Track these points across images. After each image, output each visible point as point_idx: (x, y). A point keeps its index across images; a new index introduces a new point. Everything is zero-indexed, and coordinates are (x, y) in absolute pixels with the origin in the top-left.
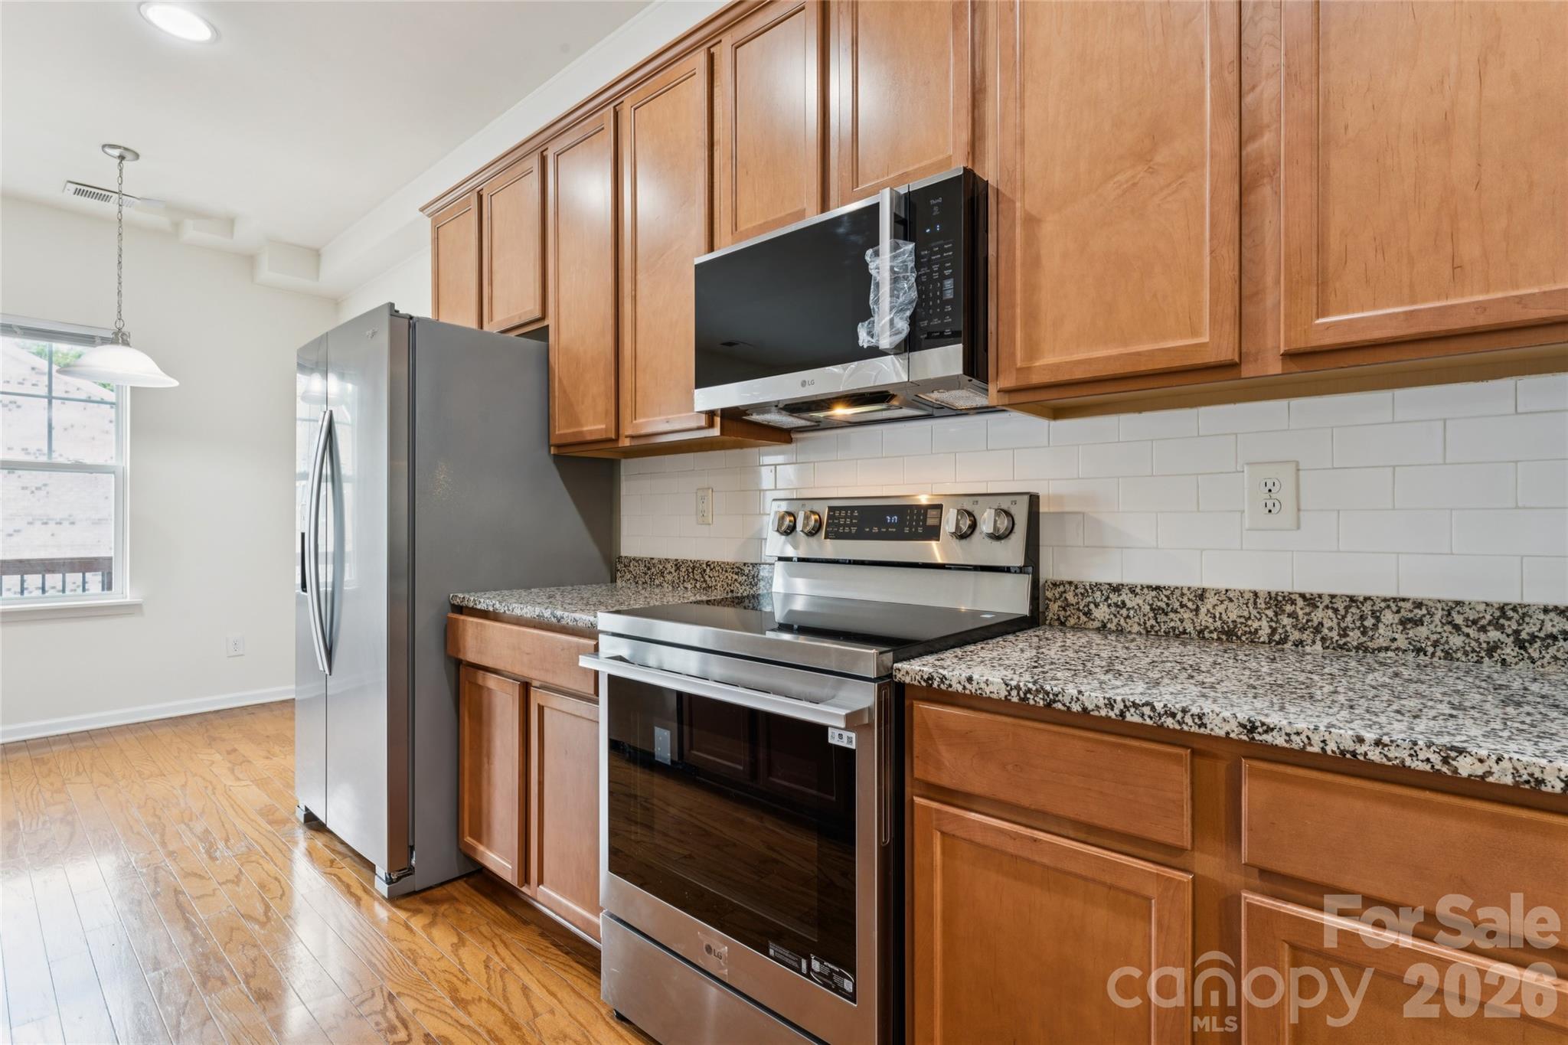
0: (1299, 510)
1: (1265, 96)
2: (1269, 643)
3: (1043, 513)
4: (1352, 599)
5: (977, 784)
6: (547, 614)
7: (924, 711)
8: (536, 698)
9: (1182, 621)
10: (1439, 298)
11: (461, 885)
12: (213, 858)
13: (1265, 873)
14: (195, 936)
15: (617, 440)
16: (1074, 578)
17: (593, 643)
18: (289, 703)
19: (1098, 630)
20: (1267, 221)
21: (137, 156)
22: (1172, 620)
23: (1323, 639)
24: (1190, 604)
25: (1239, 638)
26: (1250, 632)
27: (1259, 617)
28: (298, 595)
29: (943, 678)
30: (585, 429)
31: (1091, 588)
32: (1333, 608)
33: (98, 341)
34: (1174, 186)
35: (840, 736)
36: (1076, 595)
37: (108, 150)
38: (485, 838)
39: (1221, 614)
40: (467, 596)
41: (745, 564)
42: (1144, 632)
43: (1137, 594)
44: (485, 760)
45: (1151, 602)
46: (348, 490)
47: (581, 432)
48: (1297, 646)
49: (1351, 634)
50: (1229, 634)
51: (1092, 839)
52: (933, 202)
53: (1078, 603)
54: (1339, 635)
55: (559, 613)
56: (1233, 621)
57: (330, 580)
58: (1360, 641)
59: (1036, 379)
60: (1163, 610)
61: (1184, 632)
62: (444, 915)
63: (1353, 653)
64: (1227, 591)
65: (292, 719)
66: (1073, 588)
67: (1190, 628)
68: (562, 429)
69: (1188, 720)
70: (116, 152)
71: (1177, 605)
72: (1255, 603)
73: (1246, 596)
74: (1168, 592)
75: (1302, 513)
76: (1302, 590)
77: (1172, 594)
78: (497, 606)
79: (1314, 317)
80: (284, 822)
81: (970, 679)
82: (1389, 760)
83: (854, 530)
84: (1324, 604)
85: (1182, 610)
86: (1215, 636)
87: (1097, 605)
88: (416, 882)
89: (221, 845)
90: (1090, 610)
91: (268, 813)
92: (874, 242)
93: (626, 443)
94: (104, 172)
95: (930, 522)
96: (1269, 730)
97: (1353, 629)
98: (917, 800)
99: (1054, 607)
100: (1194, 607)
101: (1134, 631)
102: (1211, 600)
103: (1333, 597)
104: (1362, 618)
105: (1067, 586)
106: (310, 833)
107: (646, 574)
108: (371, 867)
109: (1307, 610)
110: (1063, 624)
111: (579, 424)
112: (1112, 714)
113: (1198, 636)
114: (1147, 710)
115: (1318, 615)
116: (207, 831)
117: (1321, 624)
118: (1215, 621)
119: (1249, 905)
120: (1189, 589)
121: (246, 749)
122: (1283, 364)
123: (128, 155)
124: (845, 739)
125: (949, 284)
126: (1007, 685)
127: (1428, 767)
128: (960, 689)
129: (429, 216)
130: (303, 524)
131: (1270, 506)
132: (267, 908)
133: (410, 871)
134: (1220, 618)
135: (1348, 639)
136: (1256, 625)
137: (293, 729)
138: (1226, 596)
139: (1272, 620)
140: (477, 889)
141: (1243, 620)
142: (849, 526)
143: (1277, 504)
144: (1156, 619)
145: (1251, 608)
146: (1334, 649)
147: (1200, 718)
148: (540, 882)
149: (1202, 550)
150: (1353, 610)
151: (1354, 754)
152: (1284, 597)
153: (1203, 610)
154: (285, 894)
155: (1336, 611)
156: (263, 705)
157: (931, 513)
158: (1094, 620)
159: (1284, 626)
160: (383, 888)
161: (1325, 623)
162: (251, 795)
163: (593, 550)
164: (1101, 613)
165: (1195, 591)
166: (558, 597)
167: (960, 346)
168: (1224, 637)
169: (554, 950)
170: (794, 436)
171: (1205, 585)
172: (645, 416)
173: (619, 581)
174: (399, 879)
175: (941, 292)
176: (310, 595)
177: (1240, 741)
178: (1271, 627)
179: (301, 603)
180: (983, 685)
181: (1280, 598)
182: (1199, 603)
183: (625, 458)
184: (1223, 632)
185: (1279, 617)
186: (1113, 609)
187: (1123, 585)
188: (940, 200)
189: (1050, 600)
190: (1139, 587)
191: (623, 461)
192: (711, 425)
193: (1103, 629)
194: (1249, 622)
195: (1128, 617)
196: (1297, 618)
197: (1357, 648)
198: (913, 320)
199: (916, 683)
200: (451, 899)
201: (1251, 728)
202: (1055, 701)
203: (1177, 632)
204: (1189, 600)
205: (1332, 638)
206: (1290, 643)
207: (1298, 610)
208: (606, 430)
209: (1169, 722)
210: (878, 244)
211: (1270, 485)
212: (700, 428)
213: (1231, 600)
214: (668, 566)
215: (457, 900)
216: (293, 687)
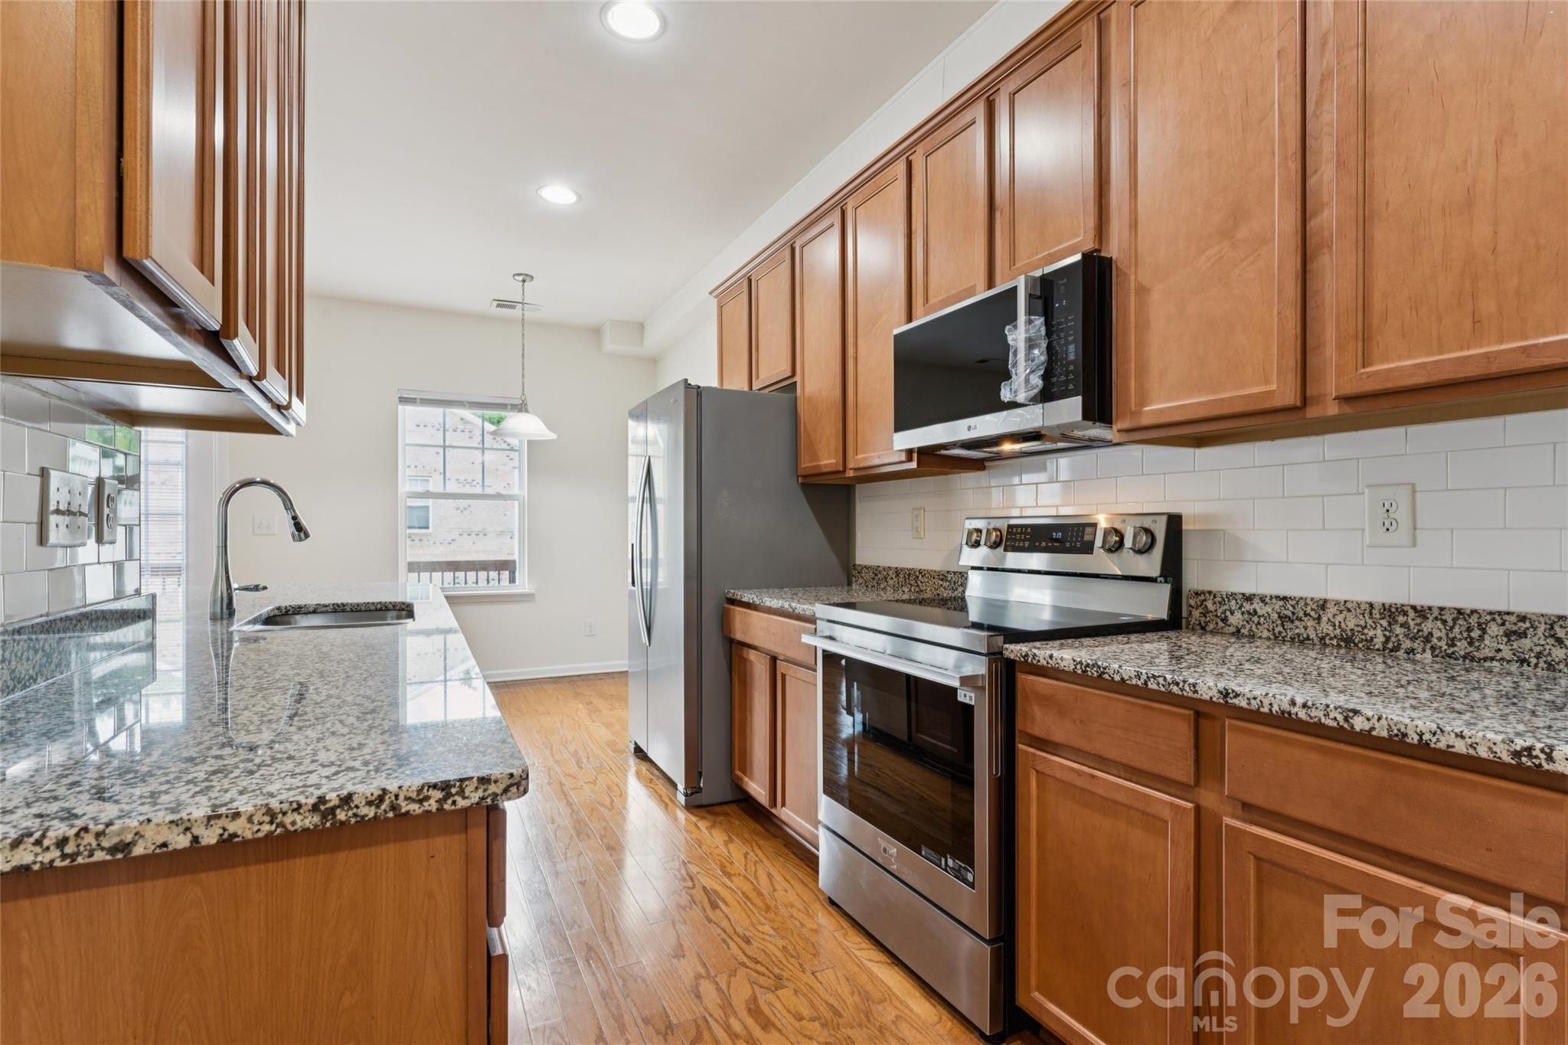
0: (1415, 528)
1: (1325, 179)
2: (1384, 650)
3: (1186, 530)
4: (1460, 612)
5: (1058, 735)
6: (786, 606)
7: (1024, 679)
8: (782, 667)
9: (1306, 628)
10: (1462, 349)
11: (734, 807)
12: (581, 768)
13: (1246, 806)
14: (572, 809)
15: (844, 471)
16: (1214, 589)
17: (814, 626)
18: (624, 674)
19: (1233, 634)
20: (1326, 285)
21: (532, 278)
22: (1297, 627)
23: (1433, 648)
24: (1313, 613)
25: (1356, 645)
26: (1366, 640)
27: (1374, 626)
28: (630, 591)
29: (1035, 655)
30: (822, 463)
31: (1227, 598)
32: (1442, 620)
33: (509, 407)
34: (1251, 258)
35: (965, 696)
36: (1215, 603)
37: (516, 278)
38: (748, 773)
39: (1340, 623)
40: (736, 592)
41: (948, 572)
42: (1272, 637)
43: (1266, 603)
44: (749, 714)
45: (1279, 611)
46: (660, 508)
47: (819, 466)
48: (1408, 653)
49: (1458, 644)
50: (1347, 641)
51: (1134, 778)
52: (1060, 282)
53: (1216, 610)
54: (1447, 644)
55: (794, 605)
56: (1352, 630)
57: (649, 580)
58: (1467, 651)
59: (1145, 421)
60: (1289, 618)
61: (1308, 638)
62: (720, 823)
63: (1460, 662)
64: (1345, 602)
65: (627, 685)
66: (1212, 597)
67: (1313, 636)
68: (806, 464)
69: (1187, 688)
70: (520, 278)
71: (1301, 614)
72: (1371, 614)
73: (1363, 607)
74: (1294, 603)
75: (1418, 532)
76: (1413, 602)
77: (1297, 603)
78: (755, 599)
79: (1359, 367)
80: (622, 752)
81: (1051, 657)
82: (1311, 718)
83: (1027, 544)
84: (1434, 615)
85: (1306, 619)
86: (1335, 642)
87: (1232, 613)
88: (703, 798)
89: (585, 761)
90: (1226, 617)
91: (612, 745)
92: (1012, 318)
93: (851, 474)
94: (513, 292)
95: (1087, 538)
96: (1237, 695)
97: (1461, 639)
98: (1021, 746)
99: (1196, 613)
100: (1316, 616)
101: (1263, 636)
102: (1332, 610)
103: (1442, 609)
104: (1469, 629)
105: (1207, 595)
106: (637, 761)
107: (874, 579)
108: (674, 785)
109: (1418, 621)
110: (1203, 628)
111: (818, 460)
112: (1139, 683)
113: (1320, 642)
114: (1161, 680)
115: (1428, 626)
116: (576, 751)
117: (1431, 634)
118: (1335, 629)
119: (1226, 825)
120: (1312, 599)
121: (598, 702)
122: (1339, 406)
123: (528, 279)
124: (968, 698)
125: (1072, 348)
126: (1074, 661)
127: (1335, 724)
128: (1045, 663)
129: (716, 297)
130: (632, 538)
131: (1387, 524)
132: (612, 801)
133: (698, 790)
134: (1340, 626)
135: (1456, 649)
136: (1371, 633)
137: (627, 692)
138: (1345, 606)
139: (1386, 630)
140: (743, 810)
141: (1359, 629)
142: (1024, 541)
143: (1394, 523)
144: (1283, 626)
145: (1367, 618)
146: (1442, 657)
147: (1194, 687)
148: (783, 804)
149: (1327, 565)
150: (1461, 622)
151: (1290, 714)
152: (1397, 609)
153: (1324, 619)
154: (623, 795)
155: (1444, 622)
156: (608, 673)
157: (1088, 530)
158: (1230, 626)
159: (1397, 635)
160: (681, 799)
161: (1434, 633)
162: (603, 733)
163: (831, 559)
164: (1236, 619)
165: (1317, 602)
166: (800, 595)
167: (1080, 398)
168: (1343, 644)
169: (792, 856)
170: (986, 464)
171: (1329, 597)
172: (863, 453)
173: (854, 585)
174: (692, 794)
175: (1067, 354)
176: (637, 589)
177: (1220, 703)
178: (1385, 635)
179: (632, 595)
180: (1059, 661)
181: (1393, 610)
182: (1321, 612)
183: (859, 483)
184: (1342, 639)
185: (1393, 627)
186: (1246, 616)
187: (1254, 595)
188: (1065, 280)
189: (1193, 607)
190: (1268, 597)
191: (858, 486)
192: (910, 459)
193: (1237, 634)
194: (1366, 631)
195: (1259, 623)
196: (1409, 628)
197: (1464, 657)
198: (1045, 377)
199: (1018, 659)
200: (726, 814)
201: (1225, 694)
202: (1104, 673)
203: (1301, 638)
204: (1312, 609)
205: (1441, 647)
206: (1402, 651)
207: (1410, 621)
208: (836, 464)
209: (1175, 689)
210: (1016, 320)
211: (1387, 506)
212: (901, 462)
213: (1349, 610)
214: (891, 573)
215: (729, 815)
216: (626, 662)
